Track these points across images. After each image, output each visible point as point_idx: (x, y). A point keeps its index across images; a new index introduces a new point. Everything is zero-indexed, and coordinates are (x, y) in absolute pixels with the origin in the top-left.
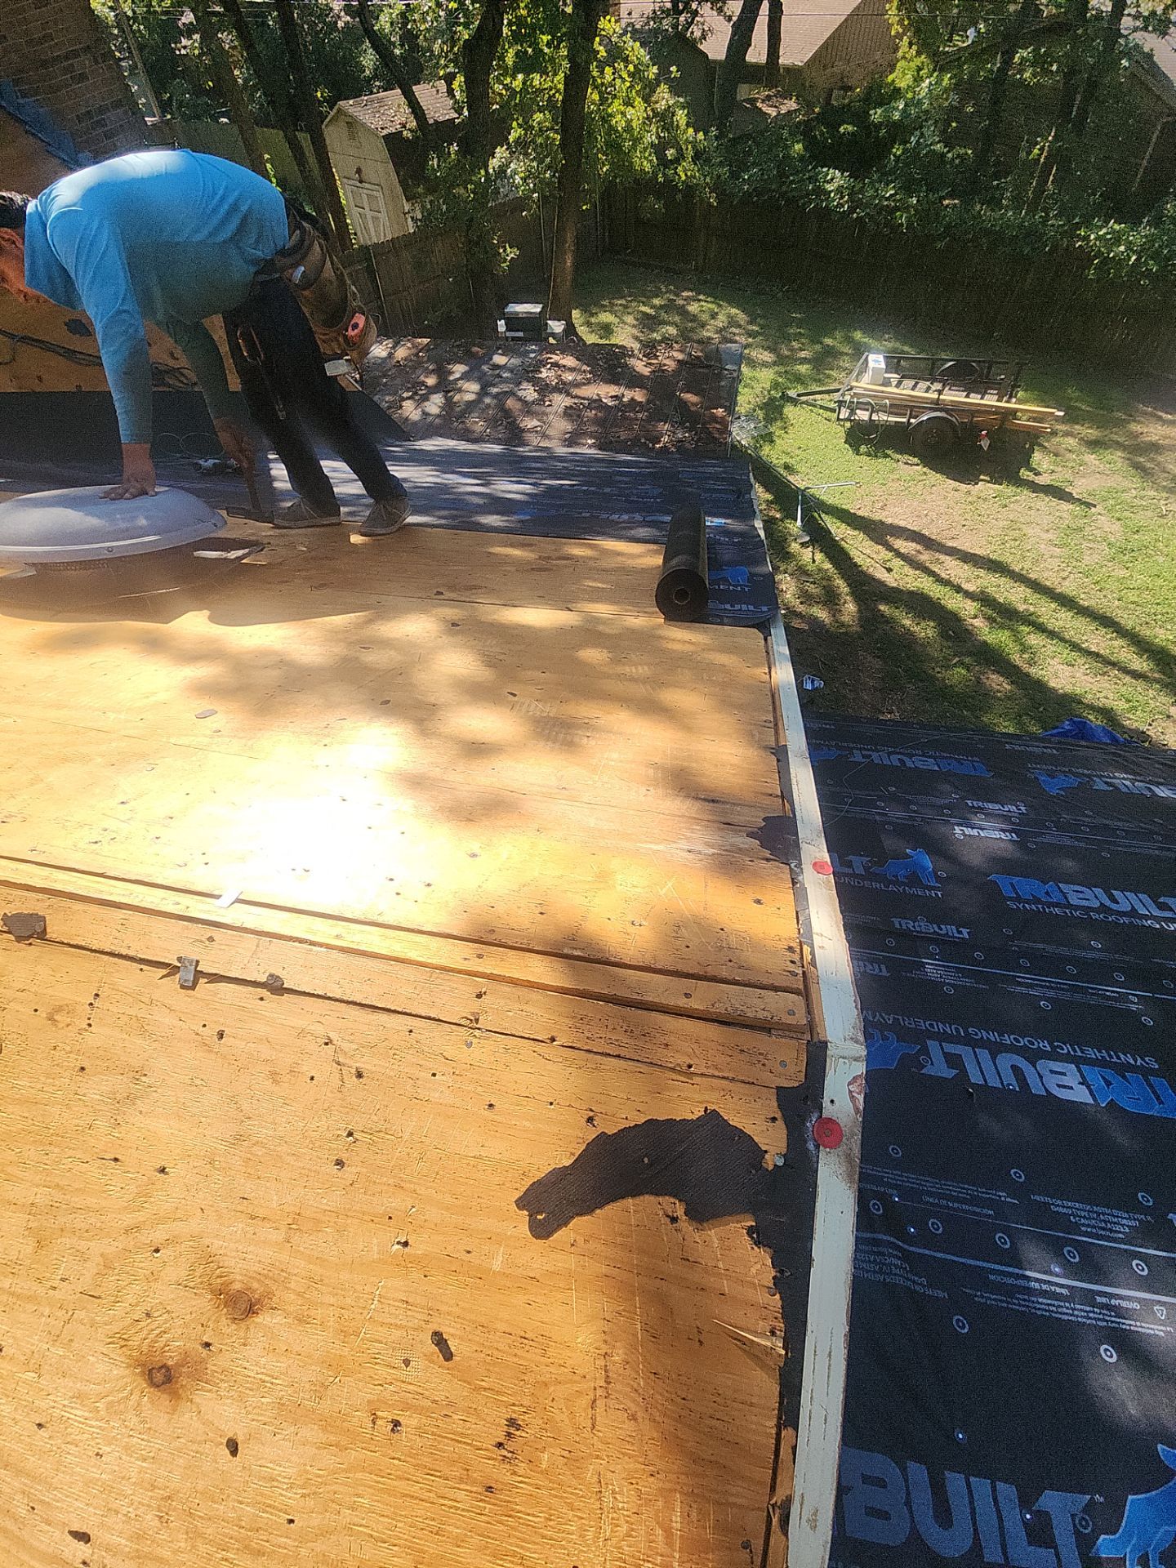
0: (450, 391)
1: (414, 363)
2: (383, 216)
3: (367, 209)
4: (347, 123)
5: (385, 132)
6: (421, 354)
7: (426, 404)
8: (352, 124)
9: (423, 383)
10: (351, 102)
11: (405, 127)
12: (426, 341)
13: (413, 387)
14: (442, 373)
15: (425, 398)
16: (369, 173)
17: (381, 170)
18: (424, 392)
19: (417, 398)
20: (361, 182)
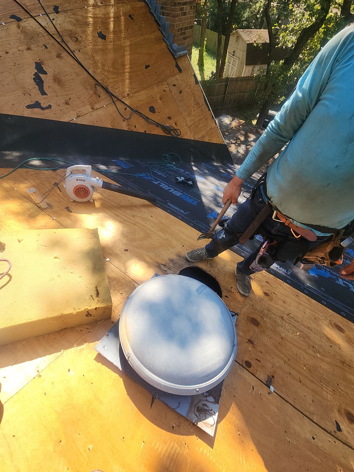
0: (248, 145)
1: (238, 130)
2: (235, 68)
3: (231, 64)
4: (237, 36)
5: (248, 42)
6: (241, 126)
7: (239, 148)
8: (239, 37)
9: (239, 139)
10: (241, 30)
11: (255, 42)
12: (244, 122)
13: (236, 140)
14: (246, 137)
15: (239, 145)
16: (237, 53)
17: (242, 54)
18: (239, 142)
19: (237, 144)
20: (233, 55)
